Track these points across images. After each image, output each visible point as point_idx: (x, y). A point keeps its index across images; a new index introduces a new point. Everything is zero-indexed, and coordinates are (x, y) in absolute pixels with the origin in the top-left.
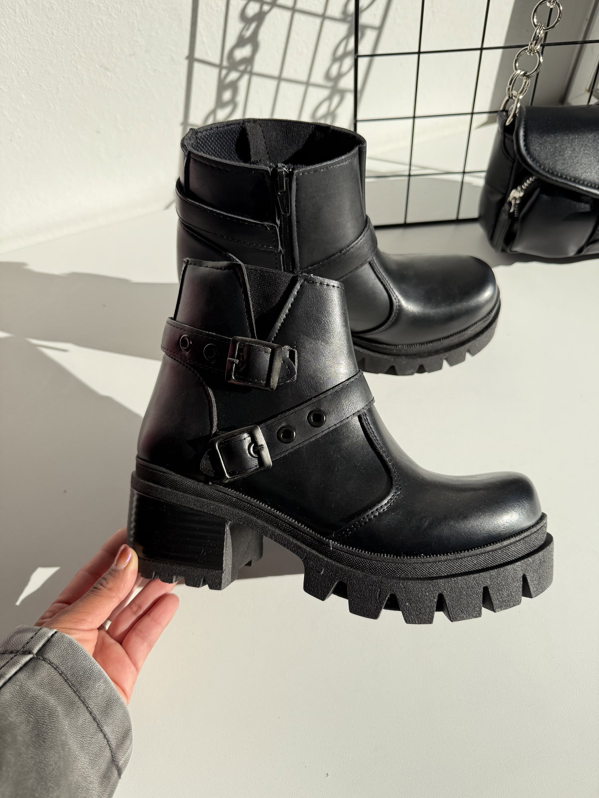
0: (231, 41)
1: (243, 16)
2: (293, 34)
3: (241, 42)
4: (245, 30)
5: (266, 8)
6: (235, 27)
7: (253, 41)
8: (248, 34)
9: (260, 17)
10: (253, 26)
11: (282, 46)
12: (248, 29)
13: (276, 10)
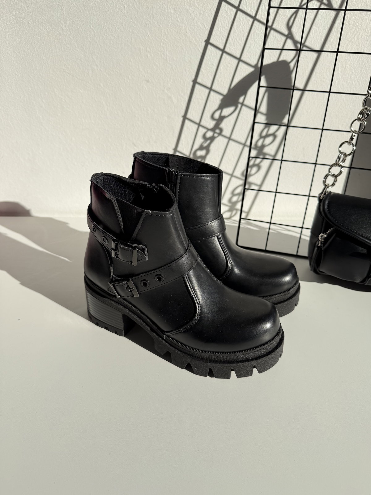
0: (196, 146)
1: (204, 136)
2: (228, 150)
3: (201, 148)
4: (204, 143)
5: (216, 135)
6: (199, 141)
7: (207, 149)
8: (205, 145)
9: (212, 139)
10: (208, 142)
11: (221, 154)
12: (206, 143)
13: (220, 138)
